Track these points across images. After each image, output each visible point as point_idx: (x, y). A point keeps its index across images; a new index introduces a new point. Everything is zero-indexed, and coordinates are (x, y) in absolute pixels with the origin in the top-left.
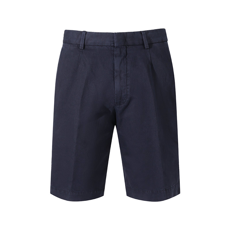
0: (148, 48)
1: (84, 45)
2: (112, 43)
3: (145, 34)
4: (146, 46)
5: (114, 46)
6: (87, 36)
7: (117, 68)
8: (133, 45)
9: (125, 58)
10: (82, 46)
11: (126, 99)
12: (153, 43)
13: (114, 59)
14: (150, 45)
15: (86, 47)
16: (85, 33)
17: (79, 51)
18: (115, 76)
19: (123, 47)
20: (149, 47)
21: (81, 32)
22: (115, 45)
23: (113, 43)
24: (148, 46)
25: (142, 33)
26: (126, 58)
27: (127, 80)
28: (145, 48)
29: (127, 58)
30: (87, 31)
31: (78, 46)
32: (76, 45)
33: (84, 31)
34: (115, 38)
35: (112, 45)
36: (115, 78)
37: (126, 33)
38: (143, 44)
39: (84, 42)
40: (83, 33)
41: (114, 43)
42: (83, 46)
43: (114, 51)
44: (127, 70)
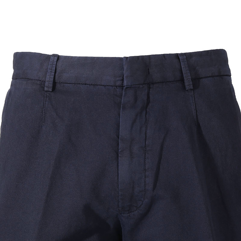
0: (192, 88)
1: (54, 83)
2: (118, 79)
3: (186, 60)
4: (188, 84)
5: (122, 86)
6: (60, 64)
7: (124, 132)
8: (163, 82)
9: (144, 112)
10: (48, 85)
11: (142, 199)
12: (201, 78)
13: (119, 115)
14: (196, 80)
15: (58, 86)
16: (56, 58)
17: (44, 96)
18: (120, 150)
19: (141, 86)
20: (193, 86)
21: (47, 57)
22: (125, 83)
23: (121, 78)
24: (191, 83)
25: (180, 58)
26: (146, 111)
27: (145, 159)
28: (184, 88)
29: (148, 110)
30: (60, 54)
31: (42, 84)
32: (39, 82)
33: (54, 55)
34: (125, 68)
35: (119, 83)
36: (119, 155)
37: (149, 57)
38: (182, 80)
39: (53, 77)
40: (52, 58)
41: (123, 80)
42: (51, 85)
43: (121, 96)
44: (146, 137)
